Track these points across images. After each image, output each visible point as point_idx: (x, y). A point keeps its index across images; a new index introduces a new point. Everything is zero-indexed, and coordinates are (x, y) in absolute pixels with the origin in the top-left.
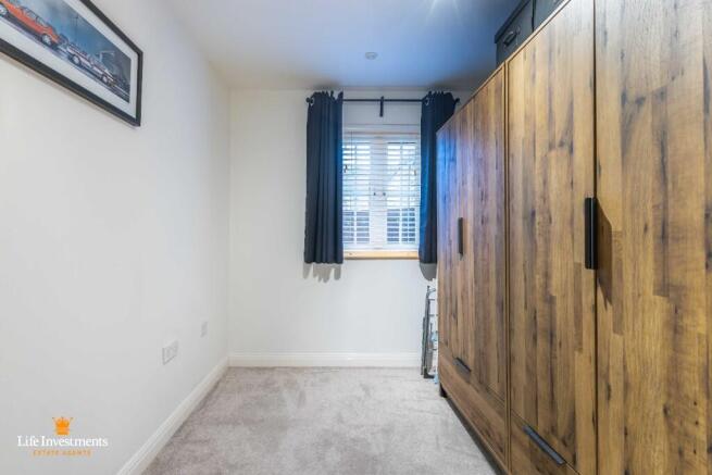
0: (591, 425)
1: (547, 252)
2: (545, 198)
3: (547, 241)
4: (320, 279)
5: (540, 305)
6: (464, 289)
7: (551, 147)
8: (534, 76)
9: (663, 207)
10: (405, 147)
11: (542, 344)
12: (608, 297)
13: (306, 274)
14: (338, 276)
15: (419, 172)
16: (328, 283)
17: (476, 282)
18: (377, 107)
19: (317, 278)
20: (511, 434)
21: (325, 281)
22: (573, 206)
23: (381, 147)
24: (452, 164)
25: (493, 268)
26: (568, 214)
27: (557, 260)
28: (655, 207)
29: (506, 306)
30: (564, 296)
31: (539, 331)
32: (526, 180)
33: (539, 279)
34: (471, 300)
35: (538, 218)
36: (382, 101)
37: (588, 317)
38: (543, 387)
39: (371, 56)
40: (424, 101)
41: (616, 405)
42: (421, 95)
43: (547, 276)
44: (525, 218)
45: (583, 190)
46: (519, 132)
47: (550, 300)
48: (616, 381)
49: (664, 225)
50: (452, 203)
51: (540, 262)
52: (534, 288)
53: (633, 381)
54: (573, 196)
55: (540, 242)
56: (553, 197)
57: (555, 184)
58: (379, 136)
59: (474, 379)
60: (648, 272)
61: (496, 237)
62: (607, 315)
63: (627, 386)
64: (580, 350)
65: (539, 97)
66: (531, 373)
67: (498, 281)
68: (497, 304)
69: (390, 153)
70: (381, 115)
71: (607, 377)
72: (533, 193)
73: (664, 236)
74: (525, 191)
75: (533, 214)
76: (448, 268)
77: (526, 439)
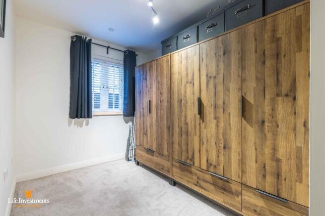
0: (198, 153)
1: (186, 111)
2: (185, 96)
3: (186, 108)
4: (78, 127)
5: (183, 126)
6: (151, 125)
7: (187, 83)
8: (181, 62)
9: (215, 101)
10: (116, 69)
11: (184, 136)
12: (203, 121)
13: (70, 124)
14: (87, 124)
15: (123, 80)
16: (82, 128)
17: (157, 121)
18: (105, 49)
19: (76, 126)
20: (172, 165)
21: (81, 127)
22: (194, 99)
23: (106, 67)
24: (144, 81)
25: (165, 117)
26: (192, 101)
27: (189, 113)
28: (214, 101)
29: (170, 128)
30: (191, 122)
31: (183, 132)
32: (178, 91)
33: (183, 119)
34: (155, 128)
35: (183, 101)
36: (108, 48)
37: (198, 127)
38: (184, 148)
39: (111, 30)
40: (125, 52)
41: (205, 146)
42: (124, 50)
43: (186, 117)
44: (178, 101)
45: (197, 95)
46: (176, 77)
47: (187, 124)
48: (205, 141)
49: (215, 105)
50: (144, 95)
51: (183, 113)
52: (181, 121)
53: (209, 139)
54: (194, 96)
55: (184, 109)
56: (188, 96)
57: (189, 93)
58: (105, 62)
59: (156, 154)
60: (212, 116)
61: (167, 107)
62: (203, 125)
63: (207, 141)
64: (196, 135)
65: (183, 68)
66: (180, 145)
67: (167, 121)
68: (167, 127)
69: (109, 70)
70: (108, 53)
71: (203, 140)
72: (181, 94)
73: (215, 107)
74: (178, 94)
75: (181, 100)
76: (142, 118)
77: (178, 165)
